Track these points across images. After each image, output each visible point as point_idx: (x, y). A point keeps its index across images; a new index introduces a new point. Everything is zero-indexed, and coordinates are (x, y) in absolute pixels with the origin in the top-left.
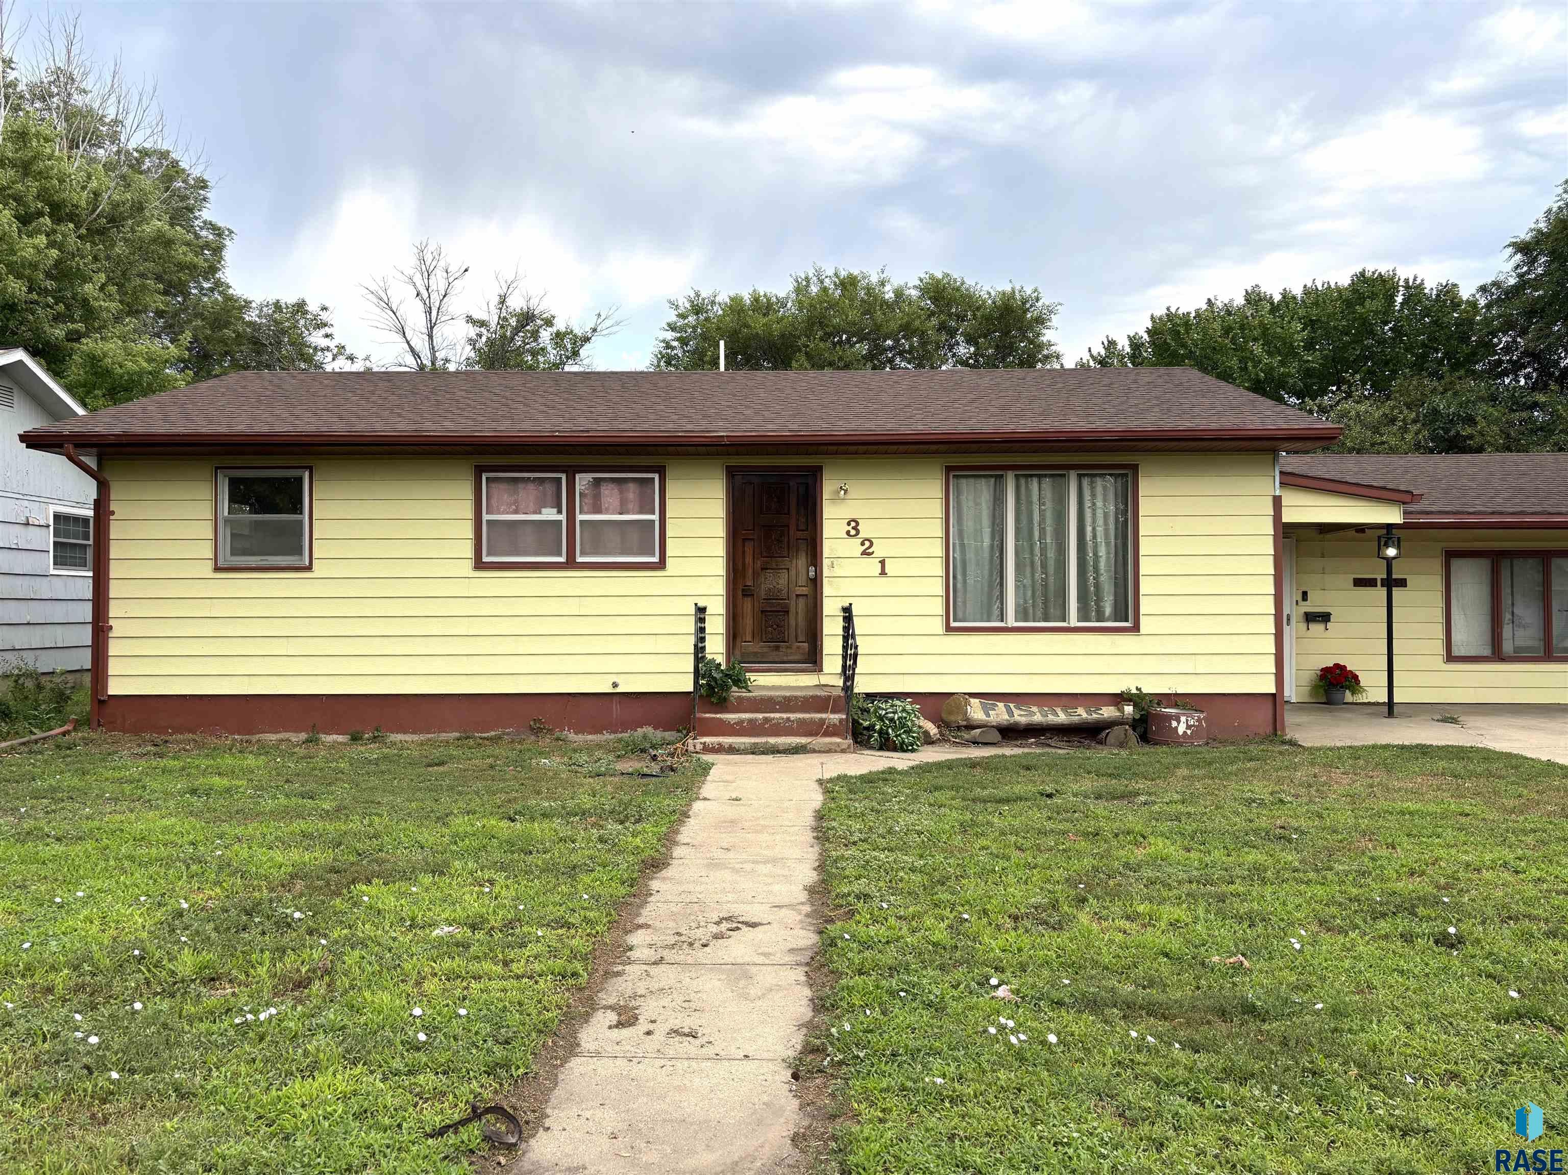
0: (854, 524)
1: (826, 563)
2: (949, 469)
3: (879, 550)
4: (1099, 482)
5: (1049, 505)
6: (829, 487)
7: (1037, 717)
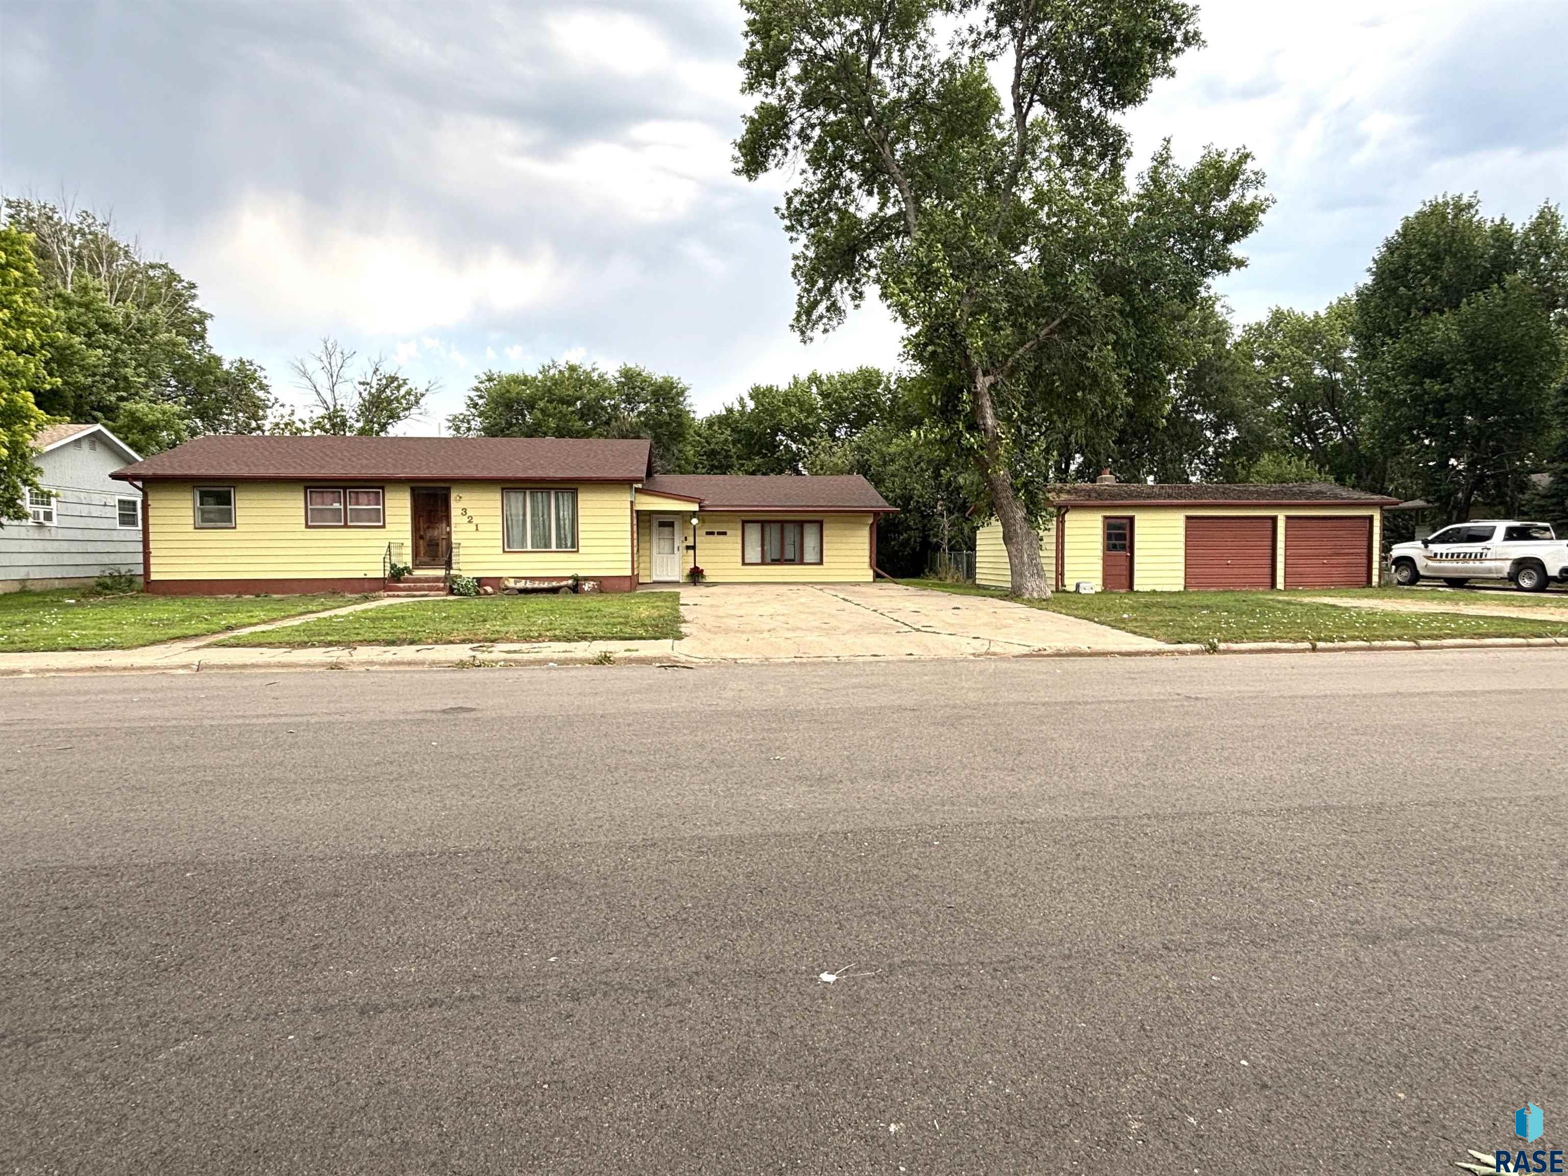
0: (465, 510)
1: (453, 526)
2: (503, 489)
3: (475, 521)
4: (566, 495)
5: (546, 503)
6: (454, 495)
7: (537, 585)
